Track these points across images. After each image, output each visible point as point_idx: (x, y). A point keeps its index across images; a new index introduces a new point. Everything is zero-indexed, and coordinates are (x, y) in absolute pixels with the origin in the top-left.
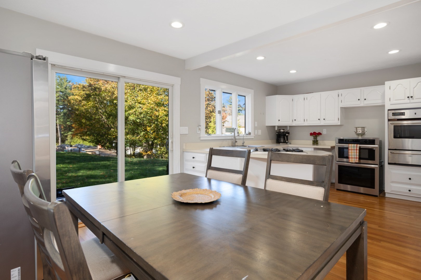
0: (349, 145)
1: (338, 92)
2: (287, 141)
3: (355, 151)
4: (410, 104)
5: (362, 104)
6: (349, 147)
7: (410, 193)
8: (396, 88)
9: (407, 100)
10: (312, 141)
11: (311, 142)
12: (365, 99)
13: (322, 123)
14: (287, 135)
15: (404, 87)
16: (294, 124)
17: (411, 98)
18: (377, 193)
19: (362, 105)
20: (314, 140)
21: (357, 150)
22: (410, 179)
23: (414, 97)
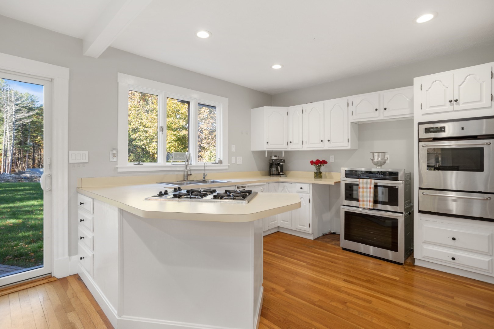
0: (359, 180)
1: (348, 100)
2: (281, 173)
3: (369, 190)
4: (454, 113)
5: (381, 116)
6: (360, 183)
7: (453, 262)
8: (430, 87)
9: (448, 107)
10: (314, 172)
11: (312, 174)
12: (385, 109)
13: (327, 146)
14: (281, 164)
15: (444, 85)
16: (290, 148)
17: (455, 103)
18: (401, 260)
19: (381, 118)
20: (316, 171)
21: (370, 188)
22: (454, 239)
23: (460, 101)
